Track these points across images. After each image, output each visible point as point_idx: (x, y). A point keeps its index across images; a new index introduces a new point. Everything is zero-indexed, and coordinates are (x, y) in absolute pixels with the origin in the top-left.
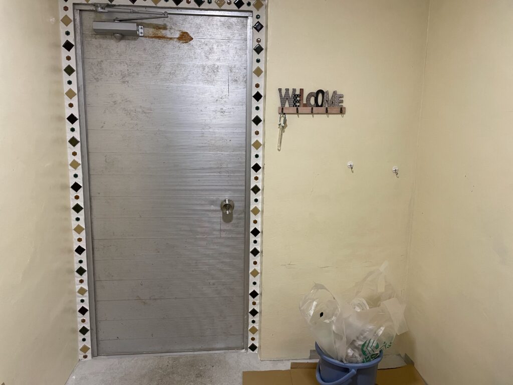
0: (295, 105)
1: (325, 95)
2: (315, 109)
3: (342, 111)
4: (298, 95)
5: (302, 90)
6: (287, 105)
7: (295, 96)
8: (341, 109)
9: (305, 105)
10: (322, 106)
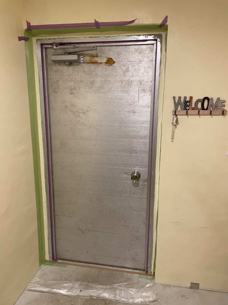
0: (185, 109)
1: (210, 101)
2: (201, 111)
3: (223, 113)
4: (188, 101)
5: (191, 98)
6: (179, 108)
7: (186, 102)
8: (223, 112)
9: (193, 109)
10: (207, 109)
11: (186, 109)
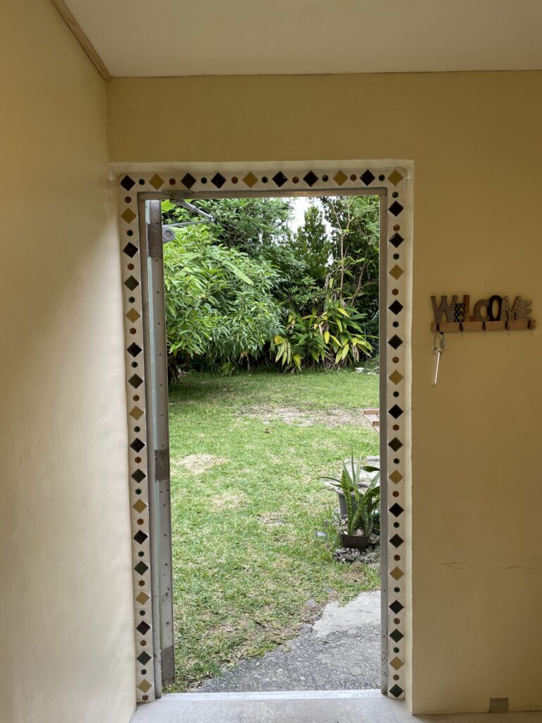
0: (456, 319)
1: (504, 302)
2: (488, 324)
3: (530, 325)
4: (461, 305)
5: (466, 298)
6: (444, 318)
7: (457, 306)
8: (529, 322)
9: (473, 319)
10: (498, 319)
11: (459, 321)
